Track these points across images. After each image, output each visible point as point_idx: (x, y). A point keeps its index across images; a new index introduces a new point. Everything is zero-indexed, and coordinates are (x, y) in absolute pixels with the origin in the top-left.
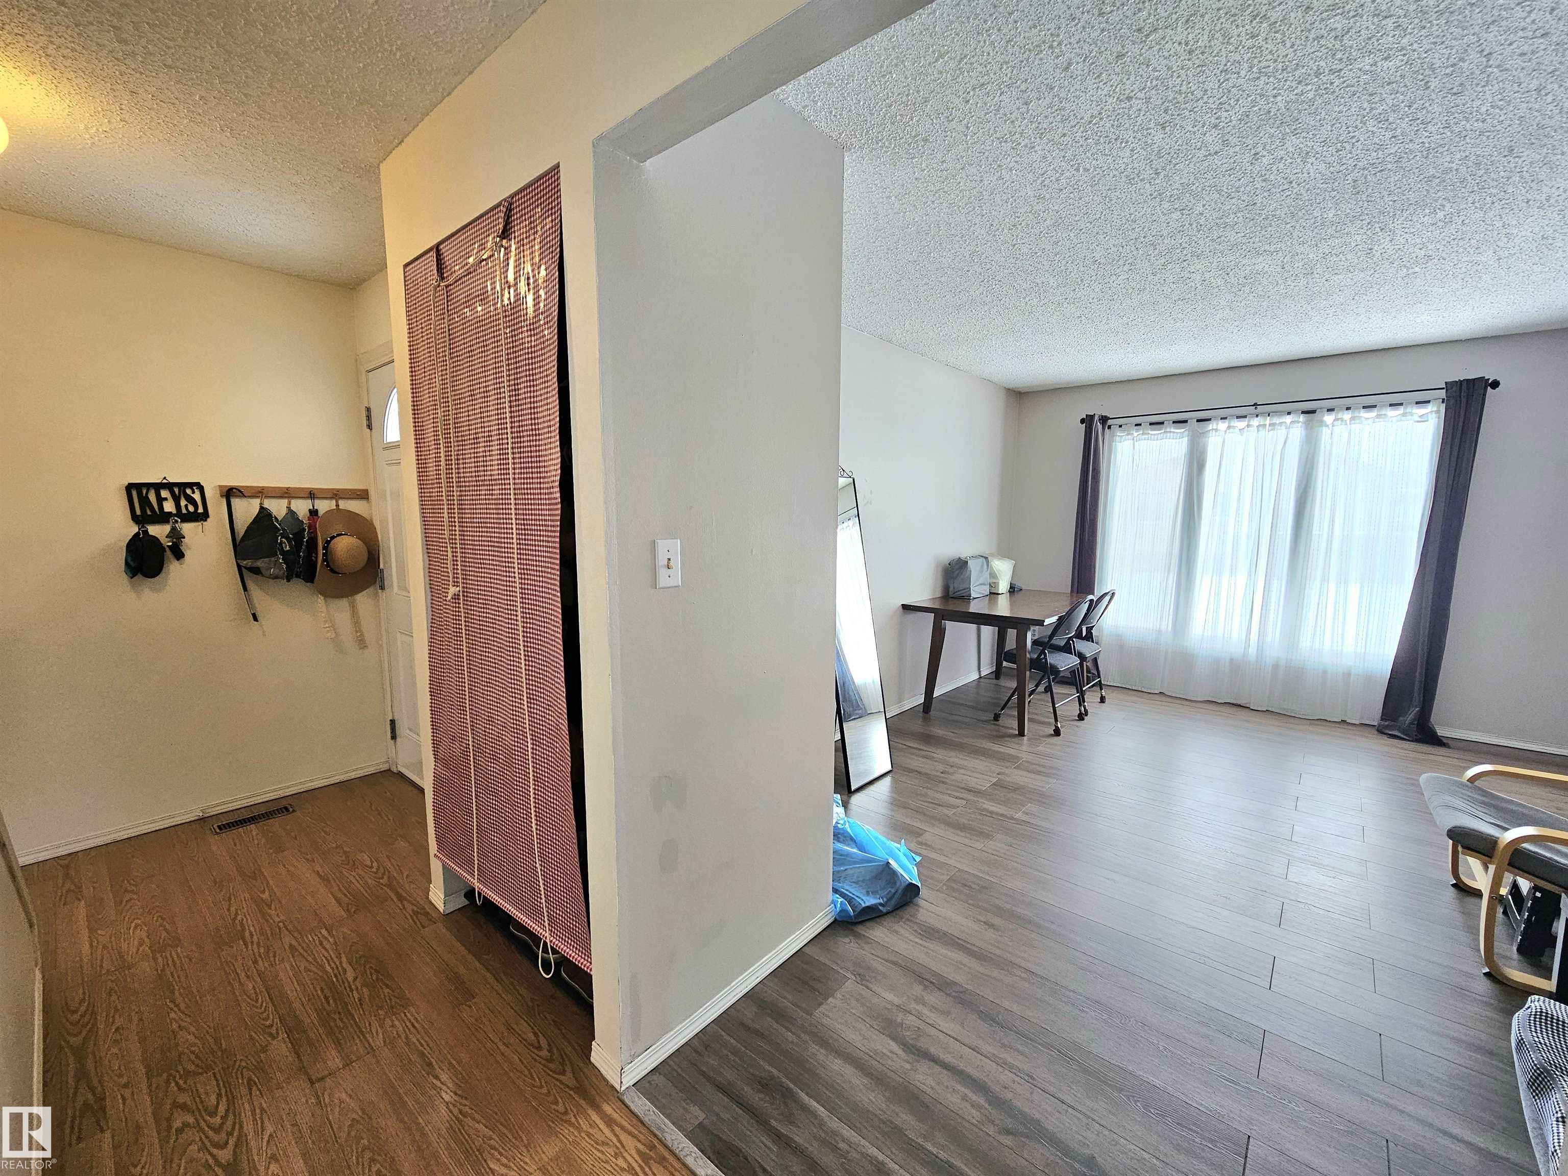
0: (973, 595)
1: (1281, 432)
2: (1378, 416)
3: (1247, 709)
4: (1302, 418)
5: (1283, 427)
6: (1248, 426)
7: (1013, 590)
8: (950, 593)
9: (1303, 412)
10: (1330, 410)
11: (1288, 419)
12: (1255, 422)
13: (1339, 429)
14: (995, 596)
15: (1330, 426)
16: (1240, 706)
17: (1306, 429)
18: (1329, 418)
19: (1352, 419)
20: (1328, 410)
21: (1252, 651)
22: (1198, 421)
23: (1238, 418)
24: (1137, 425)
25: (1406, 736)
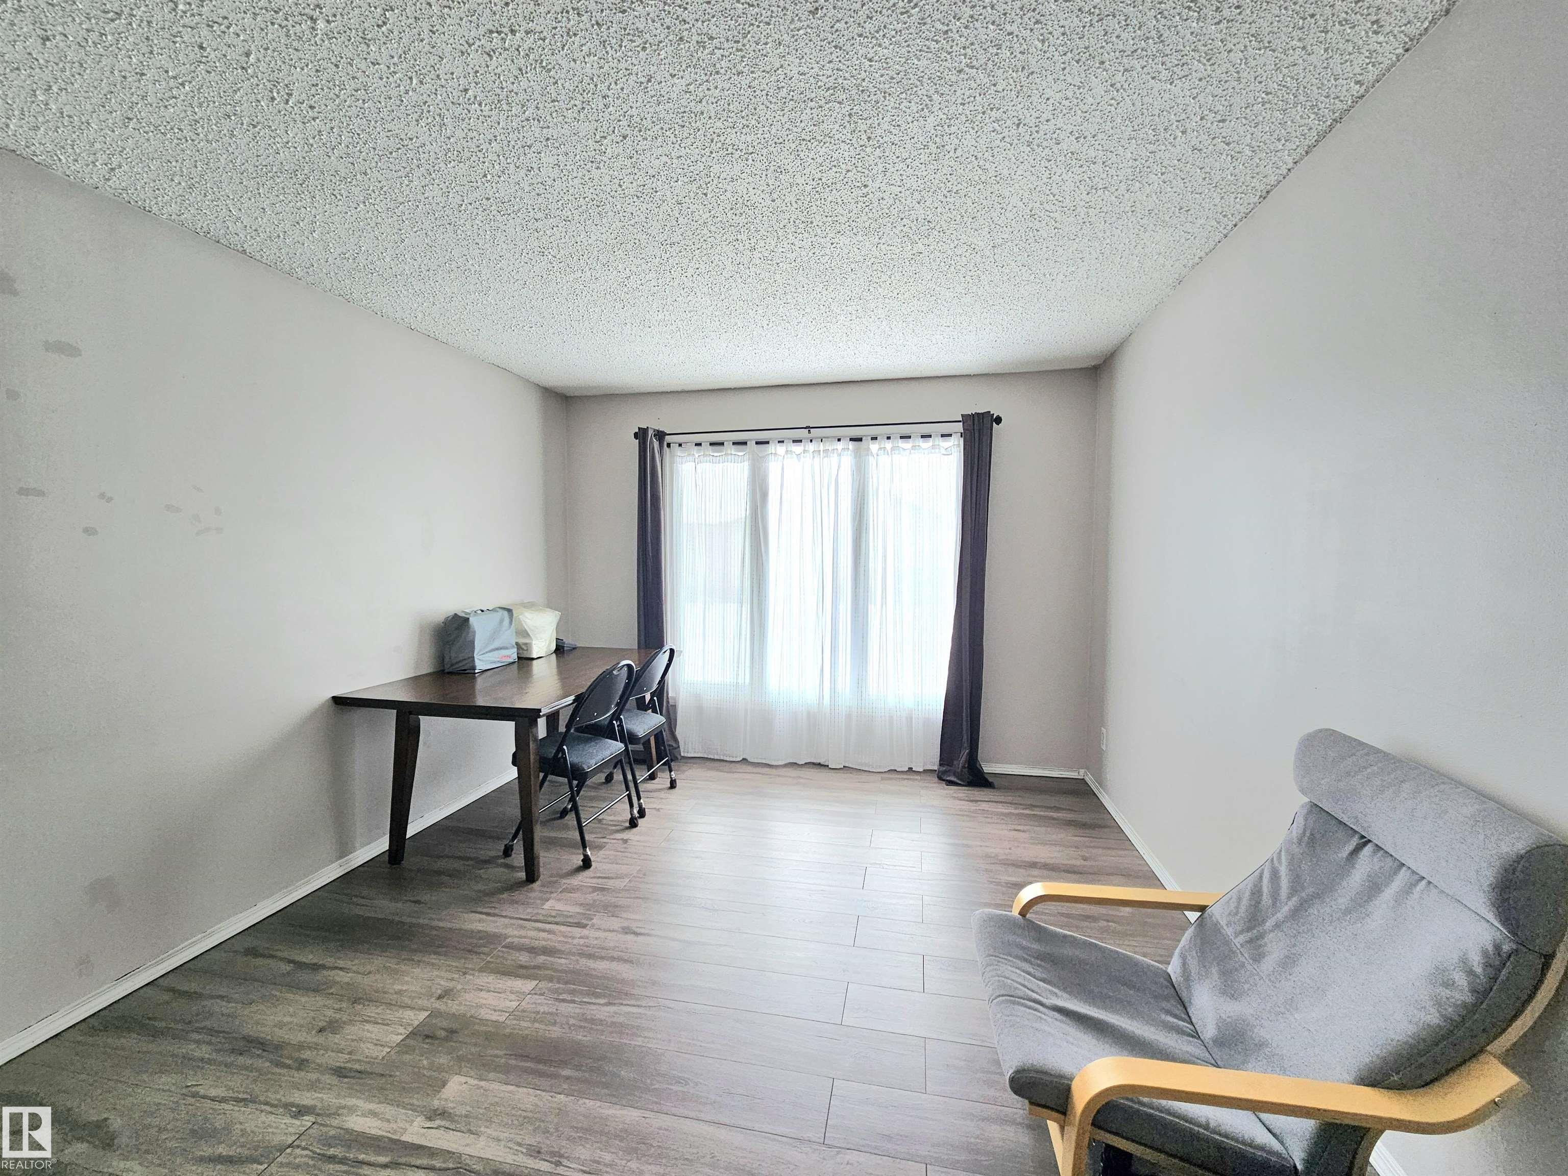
0: (480, 665)
1: (834, 458)
2: (914, 447)
3: (826, 770)
4: (851, 445)
5: (835, 455)
6: (805, 451)
7: (560, 650)
8: (447, 667)
9: (851, 440)
10: (874, 439)
11: (839, 446)
12: (811, 447)
13: (884, 459)
14: (528, 662)
15: (876, 455)
16: (819, 765)
17: (855, 457)
18: (874, 447)
19: (893, 449)
20: (873, 439)
21: (827, 701)
22: (757, 443)
23: (794, 441)
24: (696, 445)
25: (961, 780)
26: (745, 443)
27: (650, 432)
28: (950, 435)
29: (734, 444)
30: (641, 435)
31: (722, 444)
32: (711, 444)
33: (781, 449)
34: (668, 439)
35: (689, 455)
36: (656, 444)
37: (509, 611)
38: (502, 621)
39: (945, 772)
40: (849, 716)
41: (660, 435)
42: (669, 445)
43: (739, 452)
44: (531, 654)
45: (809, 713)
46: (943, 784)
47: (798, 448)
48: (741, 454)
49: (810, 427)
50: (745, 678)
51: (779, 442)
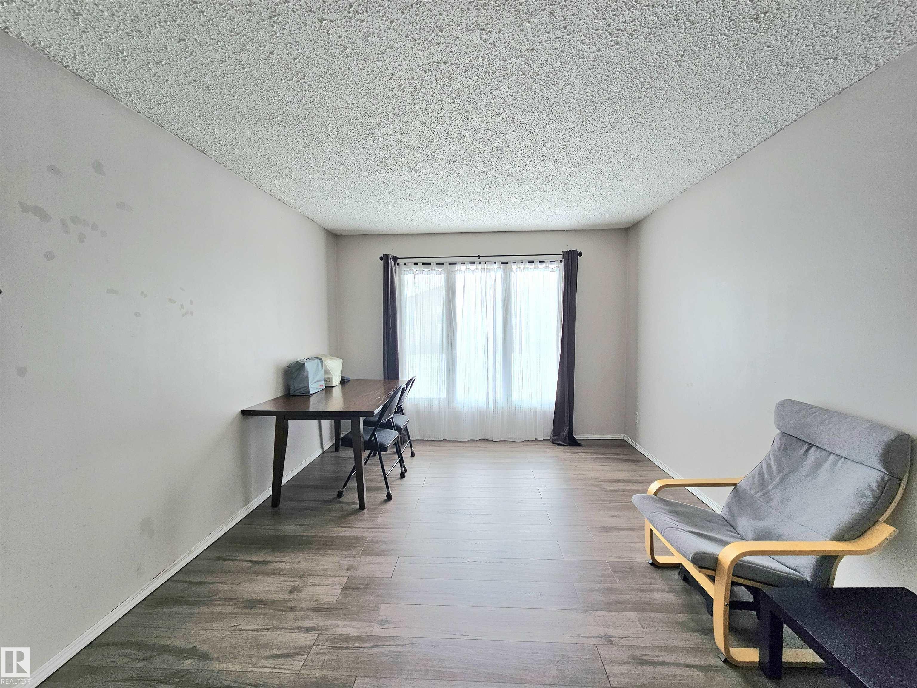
0: (312, 391)
1: (492, 273)
2: (535, 267)
3: (491, 442)
4: (502, 266)
5: (493, 271)
6: (476, 269)
7: (343, 382)
8: (291, 392)
9: (502, 263)
10: (514, 262)
11: (496, 266)
12: (480, 267)
13: (519, 273)
14: (330, 388)
15: (515, 272)
16: (487, 440)
17: (504, 272)
18: (514, 267)
19: (524, 268)
20: (513, 263)
21: (491, 404)
22: (450, 264)
23: (470, 263)
24: (415, 264)
25: (564, 443)
26: (443, 264)
27: (390, 257)
28: (554, 262)
29: (436, 264)
30: (385, 258)
31: (430, 264)
32: (423, 264)
33: (463, 267)
34: (399, 261)
35: (410, 270)
36: (393, 263)
37: (320, 359)
38: (318, 365)
39: (556, 440)
40: (502, 413)
41: (395, 259)
42: (398, 264)
43: (440, 269)
44: (332, 383)
45: (480, 412)
46: (556, 446)
47: (473, 267)
48: (441, 269)
49: (479, 256)
50: (443, 394)
51: (462, 263)
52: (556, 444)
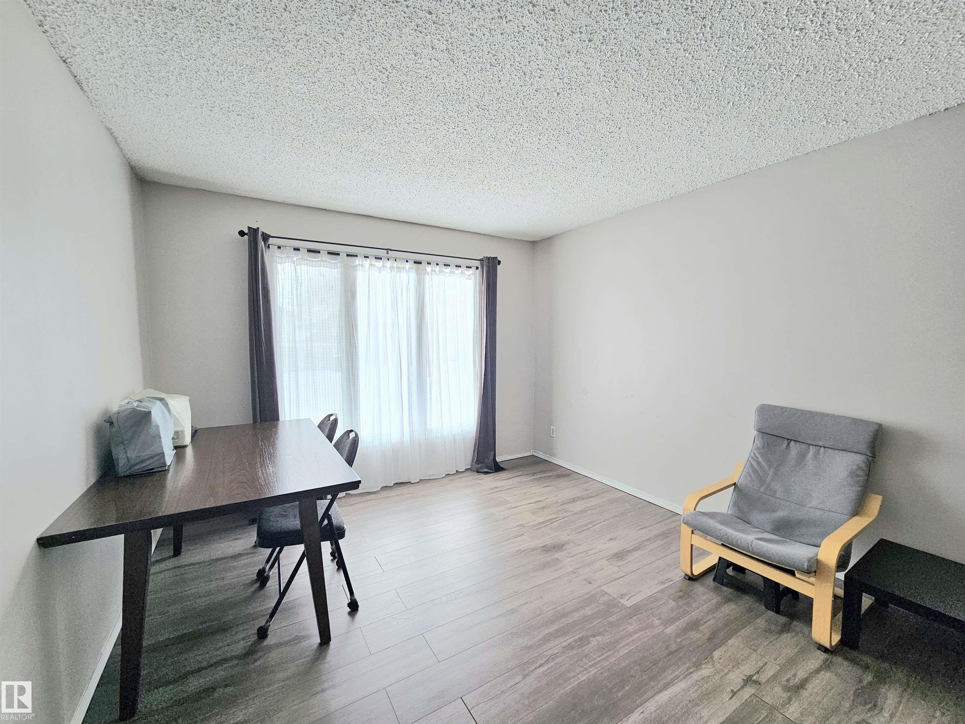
0: (168, 462)
1: (404, 275)
2: (451, 272)
3: (408, 485)
4: (414, 266)
5: (404, 271)
6: (383, 266)
7: (195, 436)
8: (120, 469)
9: (415, 262)
11: (408, 265)
12: (388, 264)
13: (434, 277)
14: (182, 451)
15: (430, 274)
16: (402, 483)
17: (417, 274)
18: (429, 268)
19: (440, 271)
20: (428, 263)
21: (407, 438)
22: (348, 255)
23: (376, 258)
24: (295, 249)
25: (491, 470)
26: (338, 254)
27: (259, 233)
28: (471, 267)
29: (329, 253)
30: (251, 234)
31: (319, 251)
32: (309, 251)
33: (367, 262)
34: (271, 240)
35: (288, 257)
36: (262, 243)
37: (163, 400)
39: (481, 468)
41: (266, 237)
42: (270, 246)
43: (332, 260)
46: (482, 476)
47: (379, 264)
48: (335, 262)
49: (387, 249)
51: (365, 257)
52: (481, 472)
